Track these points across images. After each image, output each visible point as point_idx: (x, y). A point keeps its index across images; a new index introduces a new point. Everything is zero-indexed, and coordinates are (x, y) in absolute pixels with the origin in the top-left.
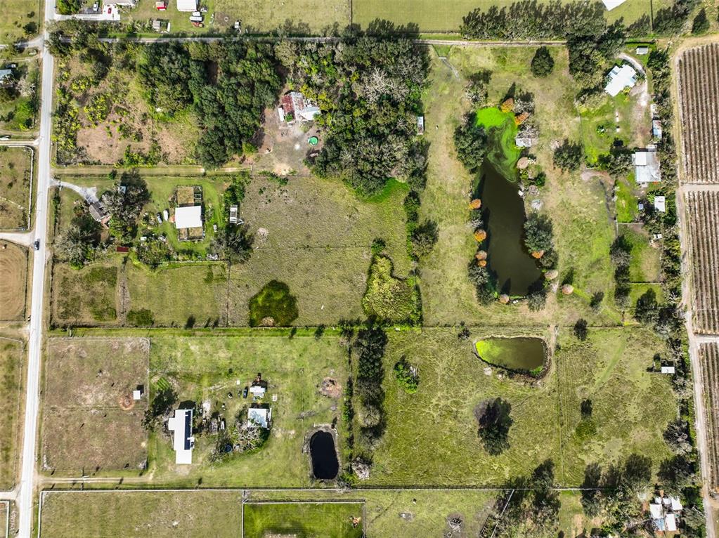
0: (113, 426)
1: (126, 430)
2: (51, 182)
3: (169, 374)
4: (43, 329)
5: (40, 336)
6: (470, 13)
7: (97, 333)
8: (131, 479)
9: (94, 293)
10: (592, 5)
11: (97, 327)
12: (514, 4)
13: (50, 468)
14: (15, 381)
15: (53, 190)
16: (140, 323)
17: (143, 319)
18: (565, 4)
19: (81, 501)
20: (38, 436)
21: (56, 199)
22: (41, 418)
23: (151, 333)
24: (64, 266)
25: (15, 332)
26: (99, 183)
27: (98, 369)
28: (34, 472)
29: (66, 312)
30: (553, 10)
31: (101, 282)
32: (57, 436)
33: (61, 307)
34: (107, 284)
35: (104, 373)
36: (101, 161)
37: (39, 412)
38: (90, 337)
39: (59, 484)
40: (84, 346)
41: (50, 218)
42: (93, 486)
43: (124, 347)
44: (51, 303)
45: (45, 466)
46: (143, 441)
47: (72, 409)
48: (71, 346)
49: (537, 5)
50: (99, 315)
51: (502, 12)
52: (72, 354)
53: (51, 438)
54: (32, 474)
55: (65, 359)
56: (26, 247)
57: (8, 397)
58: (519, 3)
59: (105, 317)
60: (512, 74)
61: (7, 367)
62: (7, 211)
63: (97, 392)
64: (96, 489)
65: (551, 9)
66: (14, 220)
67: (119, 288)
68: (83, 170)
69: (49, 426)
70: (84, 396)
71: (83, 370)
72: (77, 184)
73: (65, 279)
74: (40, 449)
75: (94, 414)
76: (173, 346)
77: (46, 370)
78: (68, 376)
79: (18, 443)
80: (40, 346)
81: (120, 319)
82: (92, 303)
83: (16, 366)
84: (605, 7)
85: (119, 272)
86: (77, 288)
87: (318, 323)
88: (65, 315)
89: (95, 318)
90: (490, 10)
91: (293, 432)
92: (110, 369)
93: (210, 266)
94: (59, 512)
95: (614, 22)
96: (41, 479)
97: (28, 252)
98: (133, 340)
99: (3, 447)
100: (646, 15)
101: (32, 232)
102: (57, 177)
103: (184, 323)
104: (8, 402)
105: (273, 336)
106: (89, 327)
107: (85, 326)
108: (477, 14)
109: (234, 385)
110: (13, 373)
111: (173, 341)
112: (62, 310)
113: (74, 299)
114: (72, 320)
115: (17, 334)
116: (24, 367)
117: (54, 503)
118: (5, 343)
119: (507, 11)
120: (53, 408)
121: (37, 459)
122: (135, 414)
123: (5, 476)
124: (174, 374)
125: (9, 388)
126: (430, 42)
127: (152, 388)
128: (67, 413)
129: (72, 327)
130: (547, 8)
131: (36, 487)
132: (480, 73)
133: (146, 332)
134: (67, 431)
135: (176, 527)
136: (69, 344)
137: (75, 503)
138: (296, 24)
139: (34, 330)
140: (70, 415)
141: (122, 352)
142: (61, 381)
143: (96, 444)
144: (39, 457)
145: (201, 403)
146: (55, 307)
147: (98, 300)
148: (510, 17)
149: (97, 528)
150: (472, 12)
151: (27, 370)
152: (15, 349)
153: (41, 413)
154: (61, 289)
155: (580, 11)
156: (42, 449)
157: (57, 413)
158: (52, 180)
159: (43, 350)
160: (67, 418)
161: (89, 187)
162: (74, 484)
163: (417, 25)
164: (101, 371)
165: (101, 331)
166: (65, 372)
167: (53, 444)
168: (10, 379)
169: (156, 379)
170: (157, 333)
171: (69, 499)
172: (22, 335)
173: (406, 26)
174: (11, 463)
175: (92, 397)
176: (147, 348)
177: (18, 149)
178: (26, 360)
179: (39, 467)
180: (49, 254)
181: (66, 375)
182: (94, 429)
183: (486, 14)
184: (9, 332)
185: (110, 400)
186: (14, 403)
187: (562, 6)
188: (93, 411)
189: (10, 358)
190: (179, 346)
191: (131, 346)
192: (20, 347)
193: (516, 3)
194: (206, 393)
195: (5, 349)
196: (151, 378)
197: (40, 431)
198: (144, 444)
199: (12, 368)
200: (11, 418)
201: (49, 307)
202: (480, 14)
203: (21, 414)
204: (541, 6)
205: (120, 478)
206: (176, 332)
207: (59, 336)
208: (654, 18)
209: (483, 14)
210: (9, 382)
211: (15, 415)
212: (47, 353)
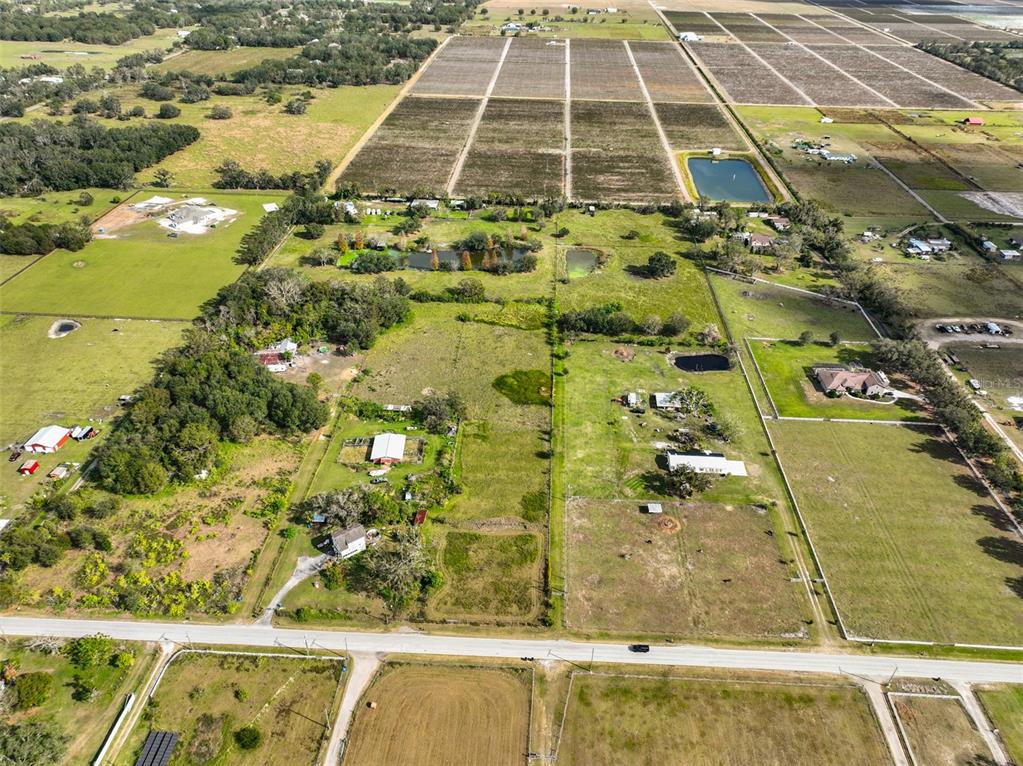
0: (709, 542)
1: (711, 526)
2: (264, 623)
3: (620, 478)
4: (549, 638)
5: (562, 642)
7: (558, 560)
8: (786, 523)
9: (488, 563)
10: (270, 215)
11: (547, 560)
13: (802, 629)
14: (653, 685)
15: (282, 620)
16: (542, 507)
17: (537, 505)
19: (842, 584)
20: (749, 647)
21: (298, 616)
22: (716, 641)
23: (558, 495)
24: (432, 603)
25: (553, 688)
26: (293, 555)
27: (619, 559)
28: (817, 652)
29: (519, 602)
30: (260, 229)
31: (471, 553)
32: (743, 617)
33: (509, 609)
34: (475, 546)
35: (624, 552)
36: (254, 548)
37: (705, 644)
38: (564, 569)
39: (825, 614)
40: (581, 577)
41: (334, 625)
42: (812, 567)
43: (581, 527)
44: (499, 624)
45: (801, 635)
46: (724, 510)
47: (692, 594)
48: (579, 596)
49: (250, 234)
50: (526, 556)
51: (244, 248)
52: (594, 594)
53: (748, 625)
54: (820, 655)
55: (605, 605)
56: (382, 667)
57: (686, 698)
59: (532, 548)
61: (625, 702)
62: (294, 702)
63: (658, 561)
64: (816, 564)
66: (320, 688)
67: (484, 531)
68: (258, 575)
69: (729, 629)
70: (667, 578)
71: (622, 580)
72: (283, 584)
73: (457, 602)
74: (773, 644)
75: (694, 565)
76: (578, 474)
77: (626, 633)
78: (635, 600)
79: (773, 679)
80: (582, 644)
81: (534, 530)
82: (505, 565)
83: (622, 684)
84: (276, 211)
85: (456, 531)
86: (477, 585)
87: (549, 358)
88: (523, 603)
89: (532, 561)
90: (239, 253)
91: (680, 380)
92: (618, 543)
93: (464, 436)
94: (872, 615)
96: (827, 642)
97: (391, 664)
98: (568, 517)
99: (787, 706)
100: (291, 198)
101: (353, 656)
102: (256, 614)
103: (545, 463)
104: (696, 698)
105: (563, 389)
106: (546, 568)
107: (546, 576)
108: (238, 259)
109: (629, 422)
110: (637, 690)
111: (571, 475)
112: (514, 608)
113: (496, 591)
114: (534, 593)
115: (558, 684)
116: (623, 670)
117: (861, 621)
118: (576, 704)
120: (694, 623)
121: (792, 649)
122: (686, 517)
123: (842, 703)
124: (619, 475)
125: (668, 697)
127: (641, 496)
128: (699, 602)
129: (546, 591)
131: (844, 650)
132: (301, 261)
133: (558, 502)
134: (730, 603)
135: (837, 479)
136: (577, 599)
137: (850, 593)
138: (160, 357)
139: (551, 653)
140: (703, 598)
141: (588, 529)
142: (644, 611)
143: (743, 563)
144: (788, 644)
145: (657, 450)
146: (509, 618)
147: (500, 556)
149: (877, 564)
151: (628, 665)
152: (587, 687)
153: (707, 641)
154: (474, 609)
155: (271, 219)
156: (773, 640)
157: (703, 616)
158: (258, 621)
159: (588, 637)
160: (708, 603)
161: (295, 565)
162: (817, 593)
163: (224, 286)
164: (623, 556)
165: (555, 556)
166: (628, 605)
167: (759, 623)
168: (649, 695)
169: (628, 491)
170: (558, 489)
171: (845, 601)
172: (560, 674)
173: (219, 292)
174: (813, 692)
175: (665, 566)
176: (581, 501)
177: (166, 681)
178: (609, 667)
179: (806, 645)
180: (406, 627)
181: (633, 603)
182: (720, 566)
184: (552, 698)
185: (668, 545)
186: (696, 686)
187: (260, 225)
188: (690, 567)
189: (607, 695)
190: (579, 467)
191: (578, 518)
192: (584, 677)
193: (240, 242)
194: (643, 445)
195: (588, 704)
196: (626, 497)
197: (741, 644)
198: (729, 508)
199: (626, 692)
200: (726, 694)
201: (506, 628)
203: (715, 674)
204: (253, 233)
205: (789, 536)
206: (557, 469)
207: (563, 614)
208: (298, 197)
209: (239, 256)
210: (654, 696)
211: (719, 685)
212: (593, 630)
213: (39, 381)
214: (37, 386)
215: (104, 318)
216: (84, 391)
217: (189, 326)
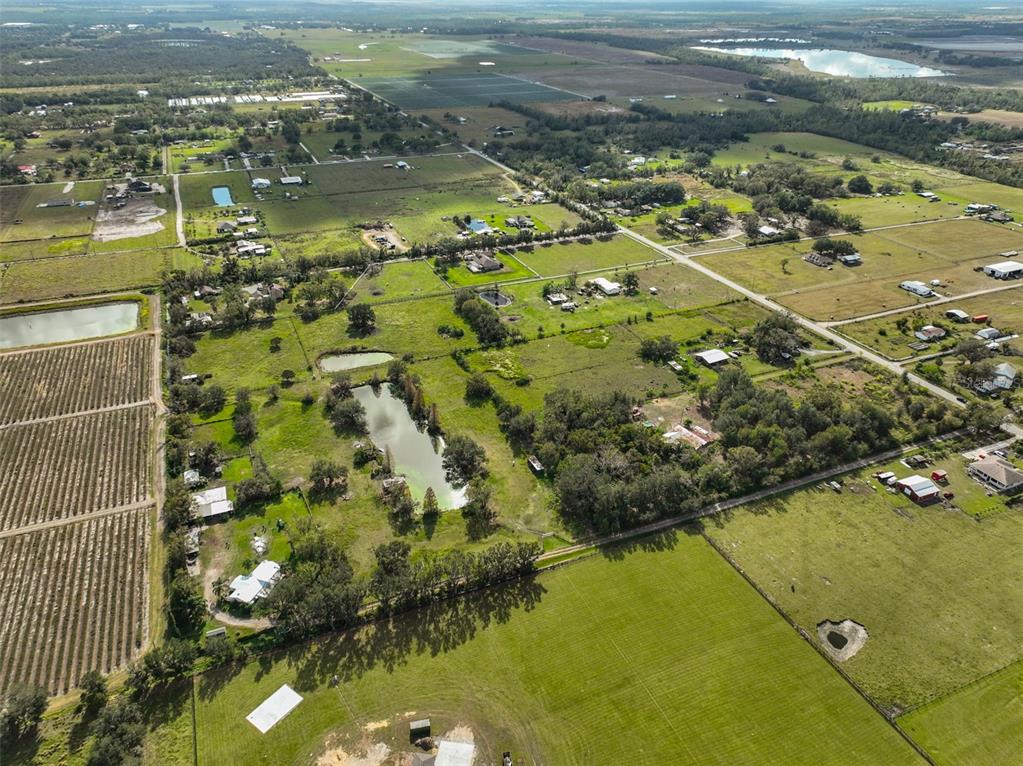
2: (850, 350)
3: (641, 301)
4: (752, 299)
5: (750, 296)
6: (540, 601)
10: (323, 682)
11: (716, 306)
12: (472, 637)
13: (677, 265)
14: (740, 281)
15: (841, 347)
16: (688, 313)
18: (376, 667)
21: (833, 344)
23: (674, 311)
25: (769, 295)
26: (812, 358)
28: (685, 263)
30: (396, 651)
35: (687, 294)
36: (829, 368)
38: (715, 302)
39: (665, 262)
41: (823, 336)
43: (686, 304)
44: (762, 307)
45: (680, 265)
48: (724, 297)
49: (429, 650)
51: (487, 620)
53: (690, 272)
58: (464, 642)
59: (716, 310)
60: (435, 549)
65: (401, 651)
66: (846, 329)
68: (836, 361)
69: (697, 275)
70: (689, 285)
71: (703, 292)
72: (828, 354)
77: (727, 288)
78: (709, 289)
79: (708, 268)
80: (744, 293)
81: (704, 311)
82: (734, 313)
83: (748, 286)
84: (295, 689)
88: (746, 305)
89: (722, 308)
90: (508, 615)
92: (684, 296)
95: (273, 670)
96: (677, 262)
97: (814, 321)
98: (683, 307)
99: (714, 265)
100: (207, 701)
101: (825, 328)
102: (850, 353)
108: (527, 602)
113: (749, 312)
114: (737, 305)
115: (766, 294)
116: (743, 286)
117: (660, 258)
118: (768, 291)
119: (479, 624)
120: (703, 279)
123: (700, 259)
124: (637, 302)
126: (578, 548)
127: (647, 295)
128: (692, 280)
129: (733, 302)
130: (408, 651)
132: (486, 537)
133: (678, 311)
138: (772, 511)
139: (757, 297)
140: (688, 279)
142: (712, 287)
144: (688, 267)
145: (604, 297)
147: (731, 315)
148: (470, 617)
150: (536, 604)
151: (739, 286)
153: (708, 277)
155: (344, 665)
156: (691, 269)
157: (698, 278)
159: (740, 293)
161: (817, 355)
163: (610, 560)
164: (690, 294)
165: (711, 306)
167: (686, 271)
168: (745, 282)
169: (648, 298)
170: (670, 312)
172: (762, 295)
173: (626, 555)
174: (703, 263)
176: (670, 306)
178: (746, 288)
183: (512, 608)
184: (772, 294)
186: (729, 276)
187: (381, 663)
189: (757, 287)
192: (757, 291)
193: (468, 642)
194: (606, 301)
195: (765, 289)
196: (652, 298)
197: (701, 273)
202: (522, 605)
203: (720, 274)
204: (420, 650)
207: (738, 298)
208: (189, 701)
209: (517, 607)
211: (723, 274)
212: (735, 292)
213: (904, 566)
214: (909, 560)
215: (784, 616)
216: (866, 522)
217: (710, 528)
